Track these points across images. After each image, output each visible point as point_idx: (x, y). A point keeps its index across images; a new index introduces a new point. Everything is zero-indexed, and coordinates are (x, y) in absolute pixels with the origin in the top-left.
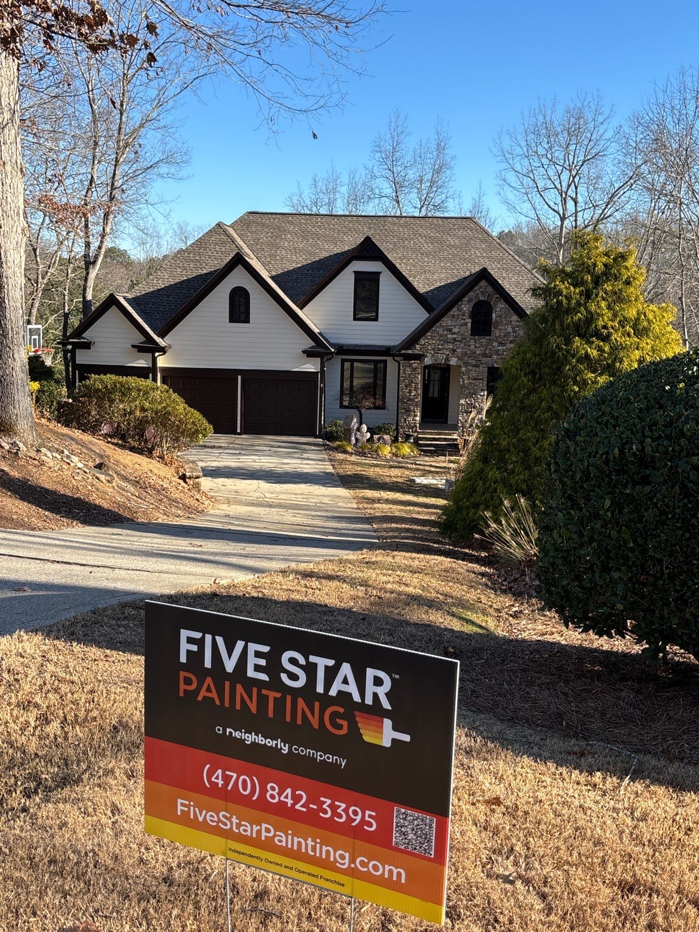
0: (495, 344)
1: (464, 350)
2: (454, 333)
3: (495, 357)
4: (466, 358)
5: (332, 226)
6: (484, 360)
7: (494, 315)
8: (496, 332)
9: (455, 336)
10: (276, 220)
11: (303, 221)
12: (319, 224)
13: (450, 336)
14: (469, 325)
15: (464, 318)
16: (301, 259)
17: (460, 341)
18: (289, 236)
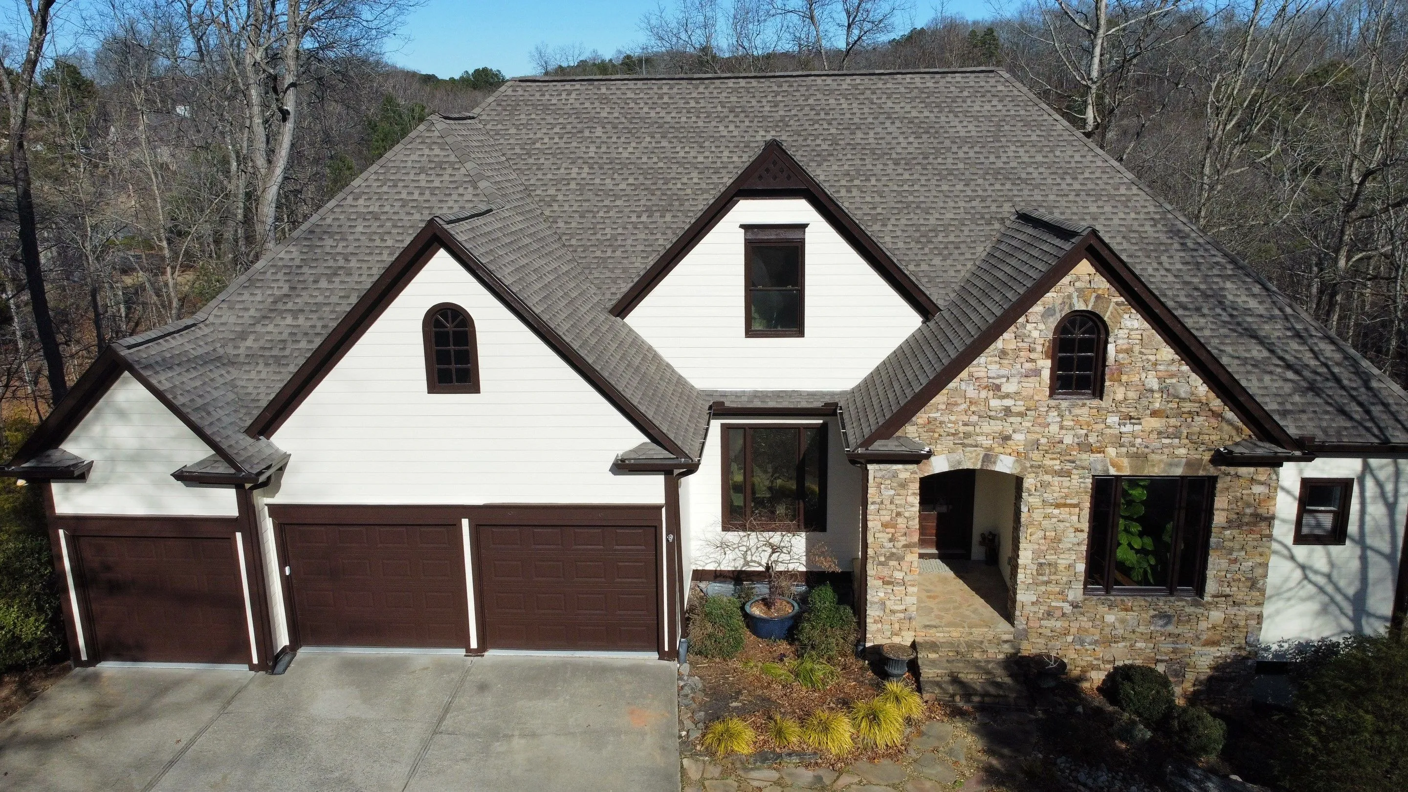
0: (1113, 420)
1: (1029, 436)
2: (1007, 396)
3: (1111, 451)
4: (1036, 455)
5: (693, 104)
6: (1086, 458)
7: (1111, 348)
8: (1115, 391)
9: (1008, 402)
10: (573, 96)
11: (630, 95)
12: (666, 99)
13: (995, 403)
14: (1046, 374)
15: (1033, 356)
16: (623, 186)
17: (1022, 415)
18: (599, 132)
